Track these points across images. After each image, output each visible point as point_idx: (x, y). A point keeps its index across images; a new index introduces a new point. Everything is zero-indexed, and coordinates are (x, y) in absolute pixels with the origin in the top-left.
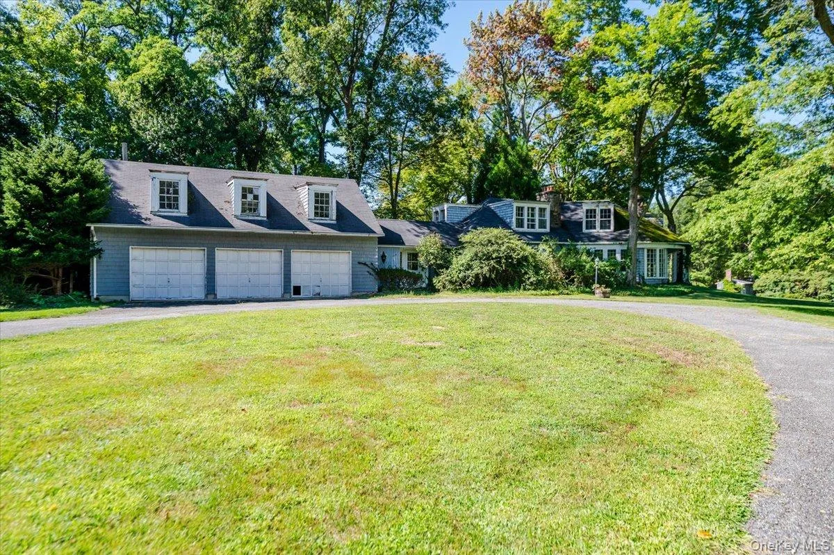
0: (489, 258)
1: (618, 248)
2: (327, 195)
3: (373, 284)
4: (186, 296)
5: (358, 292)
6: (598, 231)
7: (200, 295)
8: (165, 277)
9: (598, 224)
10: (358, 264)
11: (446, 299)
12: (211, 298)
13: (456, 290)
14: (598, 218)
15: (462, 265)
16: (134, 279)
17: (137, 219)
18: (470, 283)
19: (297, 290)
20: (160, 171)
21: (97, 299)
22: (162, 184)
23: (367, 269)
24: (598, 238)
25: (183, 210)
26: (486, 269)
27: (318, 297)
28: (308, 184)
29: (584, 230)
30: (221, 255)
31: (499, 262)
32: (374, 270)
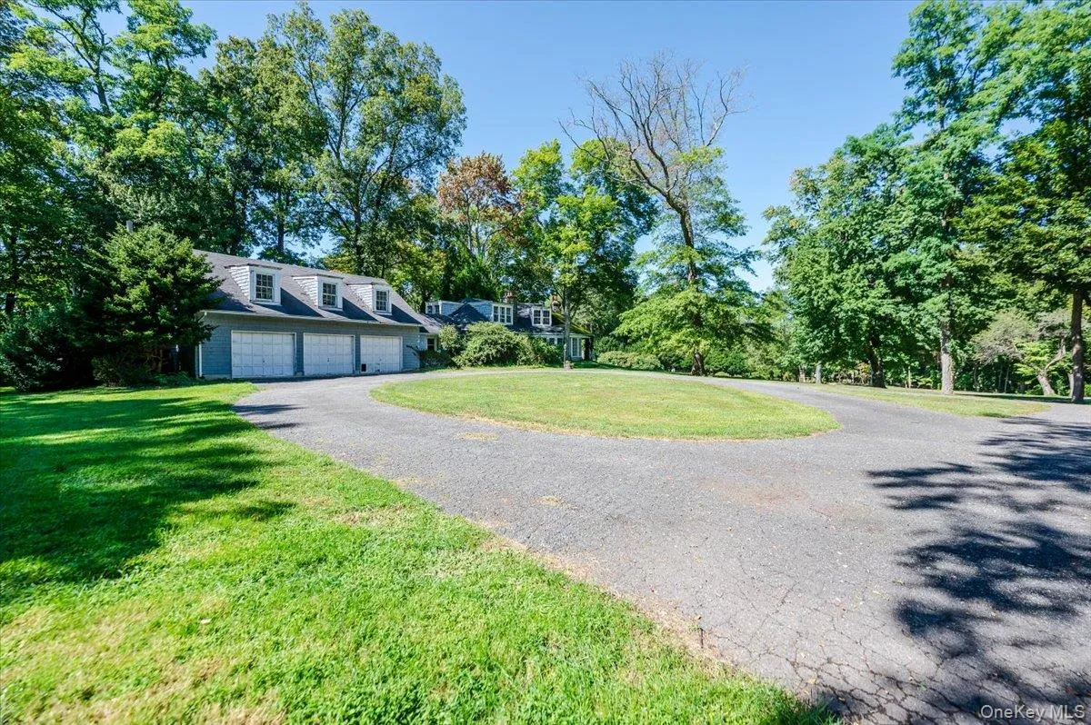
0: (495, 343)
1: (556, 338)
2: (385, 293)
3: (417, 363)
4: (277, 374)
5: (406, 369)
6: (541, 325)
7: (289, 373)
8: (260, 358)
9: (542, 321)
10: (407, 347)
11: (468, 373)
12: (299, 375)
13: (472, 365)
14: (542, 317)
15: (476, 348)
16: (235, 360)
17: (240, 307)
18: (483, 361)
19: (364, 367)
20: (257, 266)
21: (203, 377)
22: (258, 276)
23: (412, 351)
24: (541, 330)
25: (277, 300)
26: (494, 351)
27: (377, 373)
28: (372, 284)
29: (533, 325)
30: (308, 339)
31: (502, 347)
32: (417, 352)
